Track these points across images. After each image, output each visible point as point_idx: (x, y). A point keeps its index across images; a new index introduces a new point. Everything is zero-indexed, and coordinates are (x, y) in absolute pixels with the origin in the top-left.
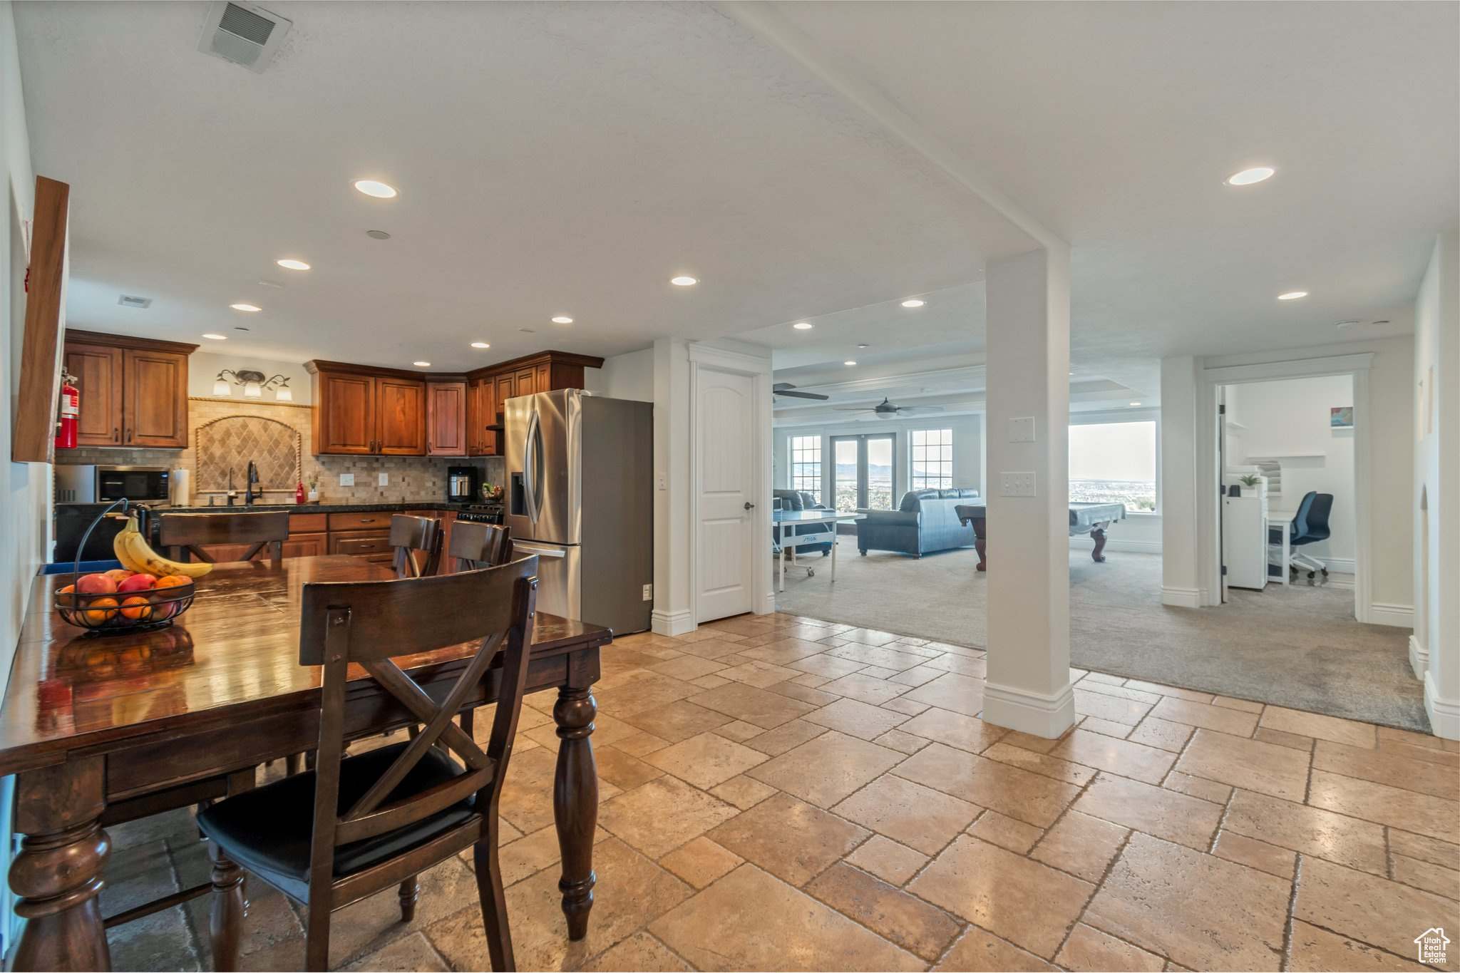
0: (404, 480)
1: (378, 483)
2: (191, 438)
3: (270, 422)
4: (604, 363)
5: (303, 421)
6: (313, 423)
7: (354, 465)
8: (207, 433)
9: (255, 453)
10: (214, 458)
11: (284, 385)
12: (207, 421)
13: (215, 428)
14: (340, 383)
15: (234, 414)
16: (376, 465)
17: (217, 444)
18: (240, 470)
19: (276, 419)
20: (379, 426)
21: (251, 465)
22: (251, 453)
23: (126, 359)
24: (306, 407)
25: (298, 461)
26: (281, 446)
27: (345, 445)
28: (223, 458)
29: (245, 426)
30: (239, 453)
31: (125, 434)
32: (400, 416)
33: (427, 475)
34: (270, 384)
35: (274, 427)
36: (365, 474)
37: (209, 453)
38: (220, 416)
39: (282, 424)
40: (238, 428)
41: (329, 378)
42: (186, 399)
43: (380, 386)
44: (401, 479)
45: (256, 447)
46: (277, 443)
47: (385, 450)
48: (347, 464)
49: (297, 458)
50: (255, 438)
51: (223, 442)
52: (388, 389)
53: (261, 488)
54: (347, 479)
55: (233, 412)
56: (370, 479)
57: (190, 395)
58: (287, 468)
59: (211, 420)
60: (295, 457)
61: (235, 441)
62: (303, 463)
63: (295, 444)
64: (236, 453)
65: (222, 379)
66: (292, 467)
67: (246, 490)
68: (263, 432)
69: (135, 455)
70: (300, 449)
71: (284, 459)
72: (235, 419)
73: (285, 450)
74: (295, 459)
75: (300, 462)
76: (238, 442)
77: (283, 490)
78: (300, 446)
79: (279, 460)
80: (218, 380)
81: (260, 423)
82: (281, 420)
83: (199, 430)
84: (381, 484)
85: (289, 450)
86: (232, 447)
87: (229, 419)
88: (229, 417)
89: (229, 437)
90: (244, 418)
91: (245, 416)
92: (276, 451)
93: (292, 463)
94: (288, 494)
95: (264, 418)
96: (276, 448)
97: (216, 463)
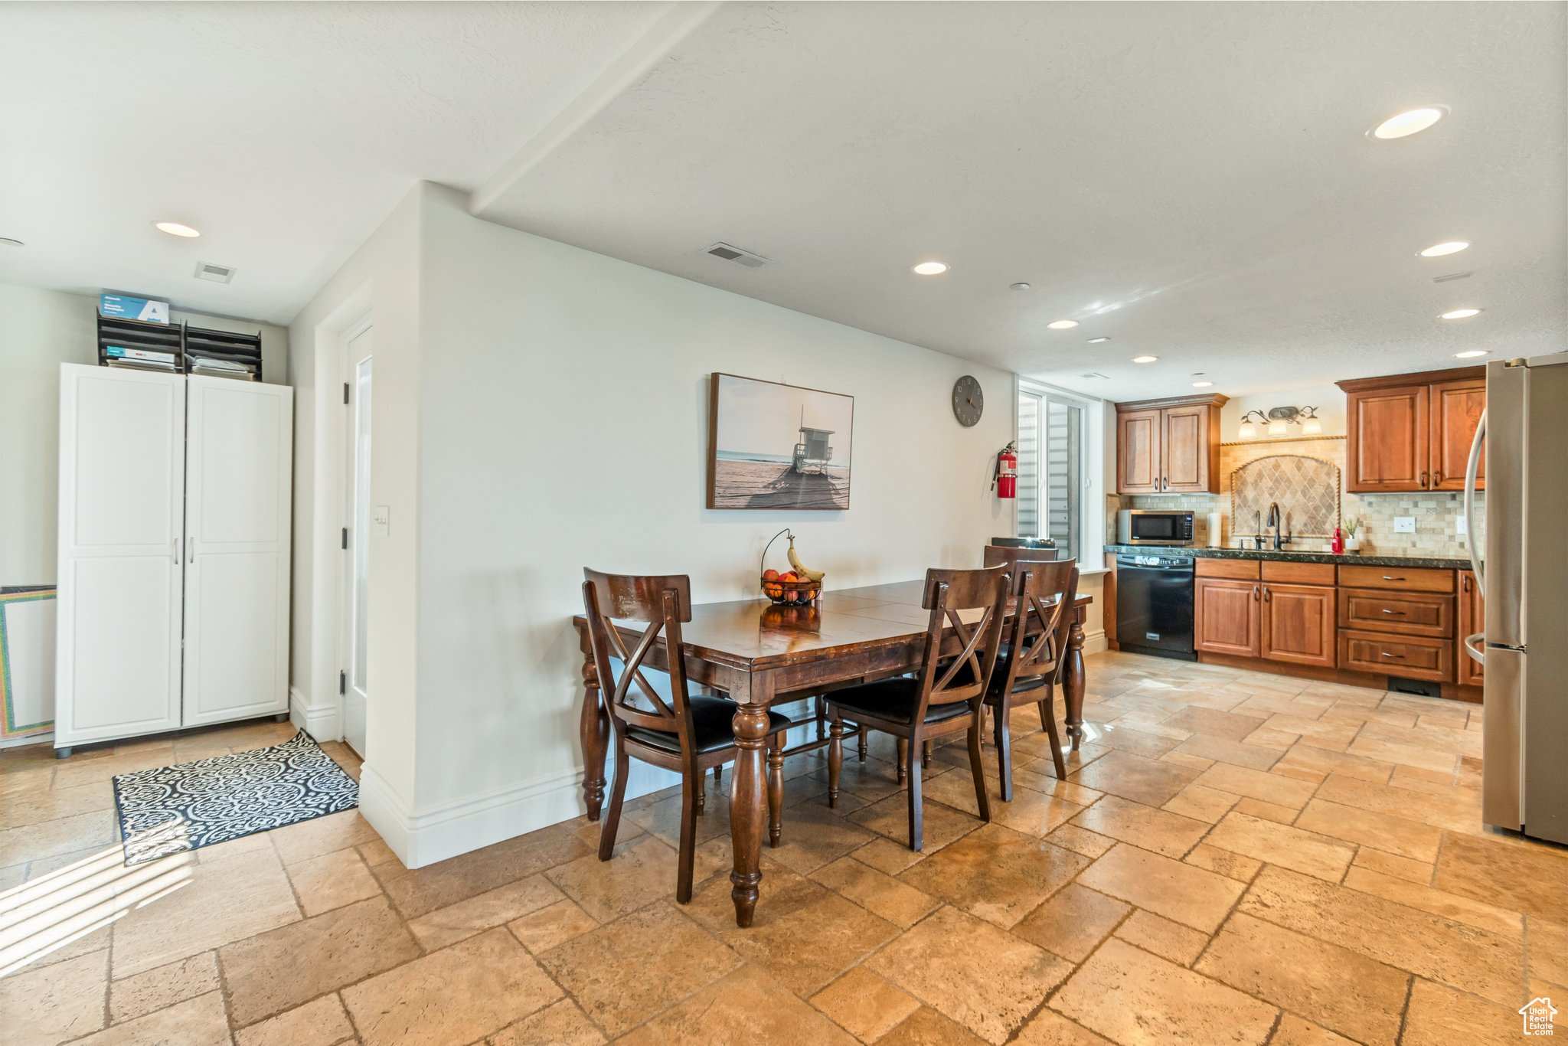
1: (1454, 531)
2: (1224, 482)
3: (1303, 460)
5: (1340, 454)
7: (1416, 505)
8: (1241, 476)
10: (1248, 501)
11: (1313, 417)
12: (1240, 465)
13: (1247, 471)
14: (1374, 403)
15: (1266, 455)
16: (1451, 505)
17: (1250, 487)
19: (1310, 455)
20: (1434, 453)
22: (1277, 495)
23: (1163, 419)
24: (1343, 438)
25: (1335, 502)
26: (1316, 486)
27: (1380, 480)
28: (1256, 501)
29: (1277, 467)
30: (1271, 495)
34: (1299, 418)
35: (1310, 465)
36: (1432, 517)
37: (1243, 496)
38: (1252, 458)
39: (1317, 461)
40: (1271, 469)
41: (1356, 399)
45: (1288, 488)
46: (1312, 482)
47: (1443, 486)
48: (1403, 504)
49: (1336, 499)
50: (1288, 478)
51: (1256, 484)
52: (1450, 398)
53: (1291, 533)
54: (1405, 524)
55: (1265, 453)
56: (1443, 524)
57: (1226, 441)
58: (1324, 511)
59: (1244, 463)
60: (1333, 498)
61: (1267, 483)
62: (1342, 504)
63: (1334, 483)
64: (1268, 495)
65: (1248, 421)
66: (1330, 508)
68: (1297, 471)
70: (1339, 488)
71: (1321, 501)
72: (1267, 460)
73: (1321, 490)
74: (1333, 500)
75: (1339, 504)
76: (1270, 484)
77: (1319, 536)
78: (1339, 484)
79: (1315, 502)
80: (1244, 423)
81: (1294, 462)
82: (1316, 457)
83: (1233, 474)
84: (1459, 531)
85: (1326, 489)
86: (1265, 489)
87: (1260, 461)
88: (1261, 459)
89: (1262, 479)
90: (1277, 458)
91: (1278, 456)
92: (1311, 492)
93: (1330, 504)
94: (1324, 540)
95: (1297, 456)
96: (1311, 488)
97: (1249, 506)
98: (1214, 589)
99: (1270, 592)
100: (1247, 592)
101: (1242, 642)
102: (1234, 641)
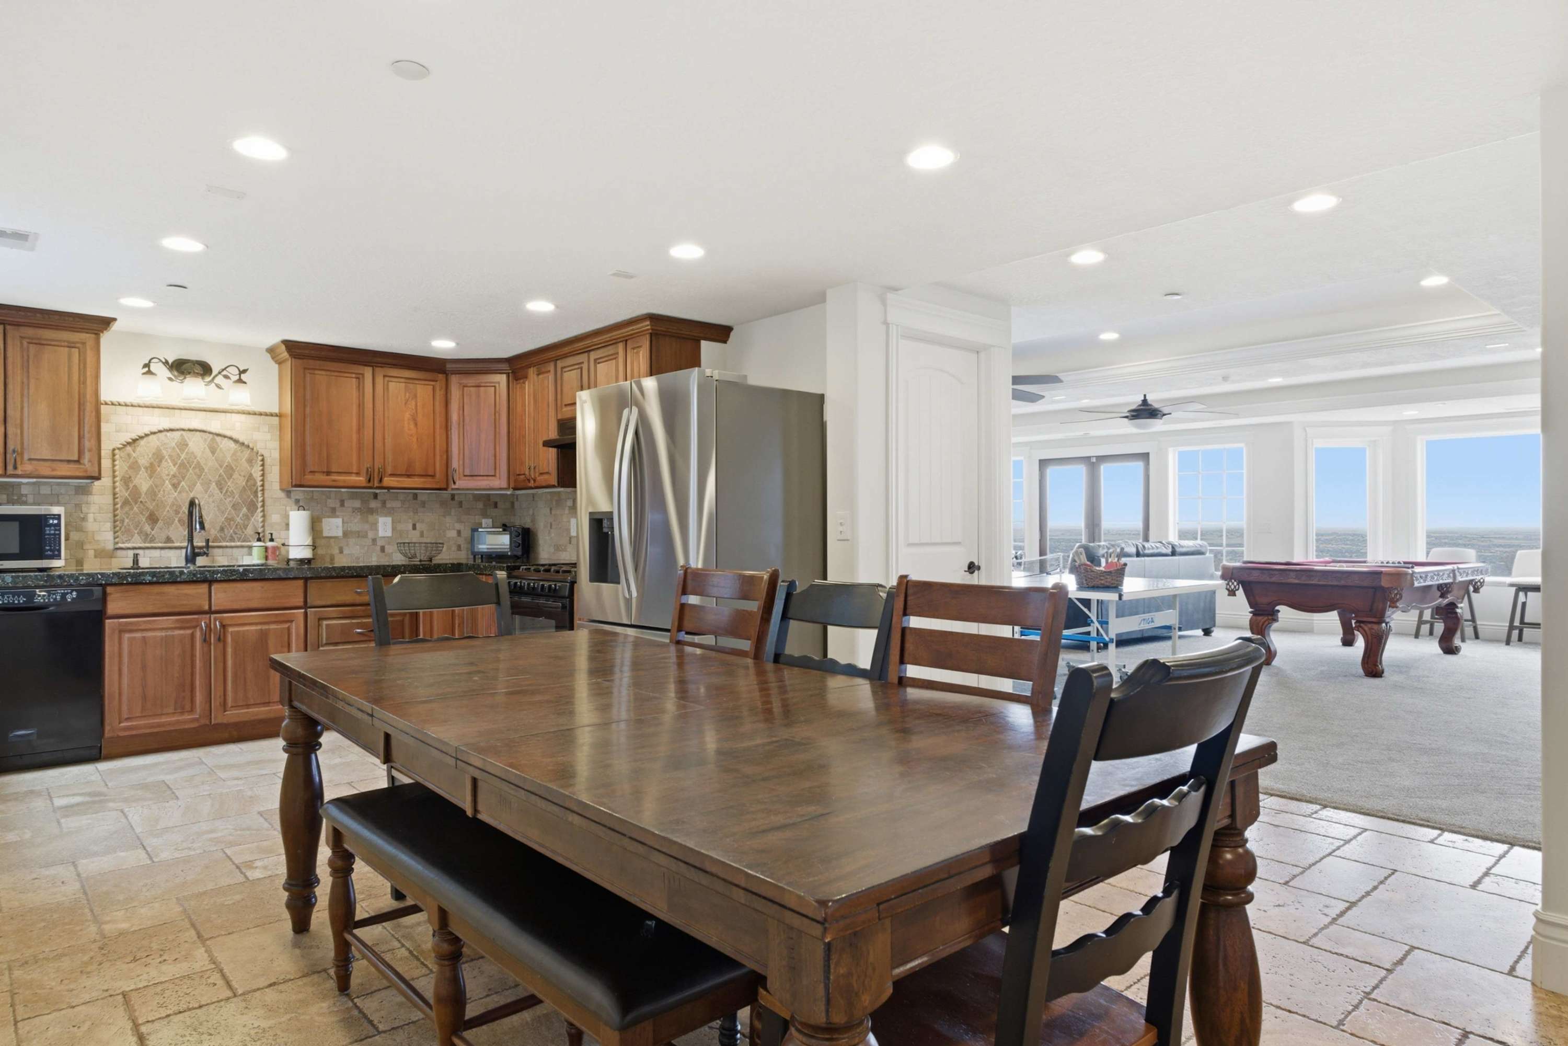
0: (414, 527)
1: (377, 533)
2: (106, 463)
3: (218, 439)
4: (732, 334)
5: (268, 436)
6: (281, 439)
7: (342, 504)
8: (129, 455)
9: (199, 486)
10: (140, 494)
11: (240, 381)
12: (127, 437)
13: (138, 449)
14: (321, 377)
15: (167, 426)
16: (373, 504)
17: (143, 473)
18: (177, 512)
19: (228, 433)
20: (378, 445)
21: (192, 504)
22: (192, 487)
23: (9, 341)
24: (272, 415)
25: (260, 499)
26: (236, 476)
27: (328, 473)
28: (152, 493)
29: (183, 445)
30: (175, 486)
31: (8, 456)
32: (409, 427)
33: (448, 519)
34: (220, 380)
35: (226, 445)
36: (357, 518)
37: (131, 486)
38: (147, 430)
39: (236, 441)
40: (174, 448)
41: (305, 369)
42: (98, 404)
43: (380, 380)
44: (410, 527)
45: (199, 477)
46: (230, 470)
47: (388, 481)
48: (332, 503)
49: (260, 494)
50: (198, 463)
51: (151, 469)
52: (392, 385)
53: (207, 541)
54: (332, 527)
55: (165, 423)
56: (367, 527)
57: (105, 396)
58: (245, 510)
59: (134, 436)
60: (256, 492)
61: (168, 468)
62: (268, 502)
63: (257, 473)
64: (170, 486)
65: (149, 372)
66: (252, 507)
67: (185, 544)
68: (210, 454)
69: (24, 490)
70: (263, 480)
71: (240, 496)
72: (168, 434)
73: (242, 482)
74: (256, 496)
75: (263, 501)
76: (174, 470)
77: (239, 544)
78: (263, 475)
79: (234, 498)
80: (144, 374)
81: (205, 440)
82: (235, 436)
83: (117, 451)
84: (381, 533)
85: (247, 481)
86: (165, 477)
87: (160, 435)
88: (160, 431)
89: (161, 461)
90: (182, 432)
91: (183, 430)
92: (229, 484)
93: (252, 501)
94: (245, 550)
95: (210, 433)
96: (228, 479)
97: (141, 502)
98: (138, 635)
99: (223, 626)
100: (189, 632)
101: (183, 708)
102: (171, 710)
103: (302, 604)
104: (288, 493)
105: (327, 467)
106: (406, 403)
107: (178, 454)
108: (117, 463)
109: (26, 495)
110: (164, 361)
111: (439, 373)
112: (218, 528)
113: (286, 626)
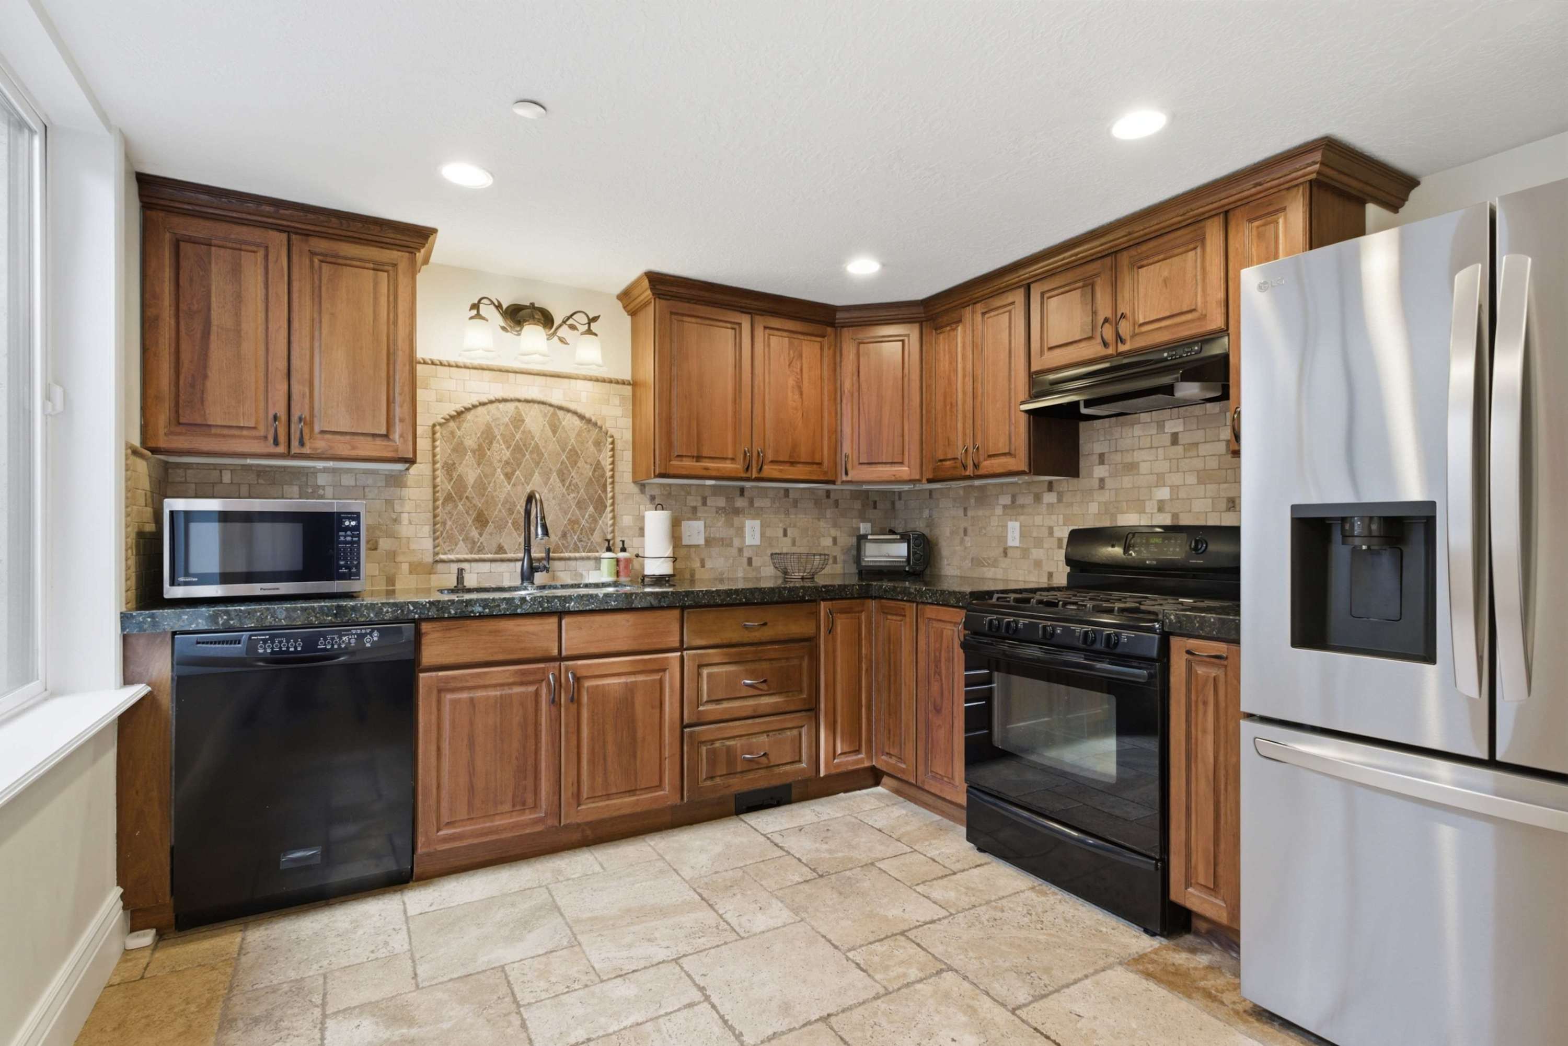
0: (785, 534)
1: (744, 541)
2: (423, 444)
3: (560, 413)
4: (1413, 194)
5: (618, 412)
6: (635, 415)
7: (704, 503)
8: (452, 433)
9: (537, 478)
10: (465, 487)
11: (589, 332)
12: (451, 408)
13: (465, 425)
14: (692, 329)
15: (500, 395)
16: (740, 503)
17: (469, 458)
18: (511, 511)
19: (573, 406)
20: (757, 421)
21: (530, 498)
22: (528, 478)
23: (295, 258)
24: (623, 383)
25: (610, 495)
26: (581, 463)
27: (699, 458)
28: (481, 486)
29: (518, 421)
30: (508, 476)
31: (293, 426)
32: (792, 398)
33: (822, 524)
34: (564, 332)
35: (570, 422)
36: (721, 521)
37: (455, 475)
38: (474, 400)
39: (582, 417)
40: (507, 425)
41: (672, 313)
42: (412, 362)
43: (760, 333)
44: (780, 533)
45: (537, 464)
46: (574, 456)
47: (769, 470)
48: (693, 501)
49: (609, 489)
50: (537, 445)
51: (480, 453)
52: (774, 341)
53: (548, 551)
54: (692, 532)
55: (497, 391)
56: (732, 532)
57: (420, 354)
58: (591, 509)
59: (459, 407)
60: (605, 486)
61: (500, 452)
62: (619, 498)
63: (605, 460)
64: (502, 477)
65: (478, 316)
66: (600, 506)
67: (521, 555)
68: (550, 434)
69: (322, 480)
70: (613, 470)
71: (586, 491)
72: (501, 406)
73: (588, 472)
74: (605, 491)
75: (613, 497)
76: (507, 454)
77: (584, 554)
78: (613, 463)
79: (578, 493)
80: (471, 318)
81: (545, 415)
82: (581, 410)
83: (438, 428)
84: (749, 541)
85: (595, 471)
86: (496, 464)
87: (490, 406)
88: (491, 402)
89: (491, 443)
90: (517, 404)
91: (519, 401)
92: (573, 474)
93: (600, 496)
94: (592, 563)
95: (551, 405)
96: (572, 467)
97: (467, 498)
98: (464, 695)
99: (578, 679)
100: (532, 689)
101: (524, 804)
102: (507, 807)
103: (677, 645)
104: (642, 487)
105: (698, 449)
106: (789, 365)
107: (512, 434)
108: (438, 443)
109: (323, 487)
110: (496, 304)
111: (828, 326)
112: (559, 534)
113: (656, 677)
